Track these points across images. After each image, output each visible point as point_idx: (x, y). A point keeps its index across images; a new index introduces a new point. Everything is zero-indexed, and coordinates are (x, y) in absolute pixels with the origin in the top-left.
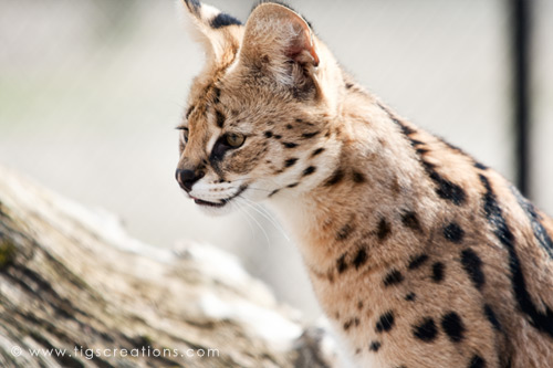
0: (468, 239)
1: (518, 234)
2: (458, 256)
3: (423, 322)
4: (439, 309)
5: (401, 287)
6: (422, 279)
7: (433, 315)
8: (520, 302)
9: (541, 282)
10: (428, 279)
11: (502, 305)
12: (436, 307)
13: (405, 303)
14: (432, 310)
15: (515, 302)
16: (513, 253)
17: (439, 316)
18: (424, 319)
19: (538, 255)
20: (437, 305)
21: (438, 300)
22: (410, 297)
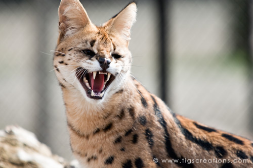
0: (148, 124)
1: (168, 122)
2: (144, 132)
3: (127, 162)
4: (134, 156)
5: (120, 144)
6: (129, 141)
7: (131, 158)
8: (169, 153)
9: (179, 144)
10: (131, 142)
11: (161, 155)
12: (132, 155)
13: (120, 152)
14: (131, 156)
15: (167, 154)
16: (166, 130)
17: (134, 159)
18: (127, 160)
19: (177, 131)
20: (133, 154)
21: (134, 152)
22: (123, 150)
